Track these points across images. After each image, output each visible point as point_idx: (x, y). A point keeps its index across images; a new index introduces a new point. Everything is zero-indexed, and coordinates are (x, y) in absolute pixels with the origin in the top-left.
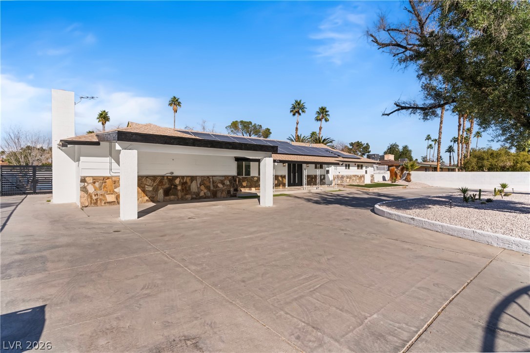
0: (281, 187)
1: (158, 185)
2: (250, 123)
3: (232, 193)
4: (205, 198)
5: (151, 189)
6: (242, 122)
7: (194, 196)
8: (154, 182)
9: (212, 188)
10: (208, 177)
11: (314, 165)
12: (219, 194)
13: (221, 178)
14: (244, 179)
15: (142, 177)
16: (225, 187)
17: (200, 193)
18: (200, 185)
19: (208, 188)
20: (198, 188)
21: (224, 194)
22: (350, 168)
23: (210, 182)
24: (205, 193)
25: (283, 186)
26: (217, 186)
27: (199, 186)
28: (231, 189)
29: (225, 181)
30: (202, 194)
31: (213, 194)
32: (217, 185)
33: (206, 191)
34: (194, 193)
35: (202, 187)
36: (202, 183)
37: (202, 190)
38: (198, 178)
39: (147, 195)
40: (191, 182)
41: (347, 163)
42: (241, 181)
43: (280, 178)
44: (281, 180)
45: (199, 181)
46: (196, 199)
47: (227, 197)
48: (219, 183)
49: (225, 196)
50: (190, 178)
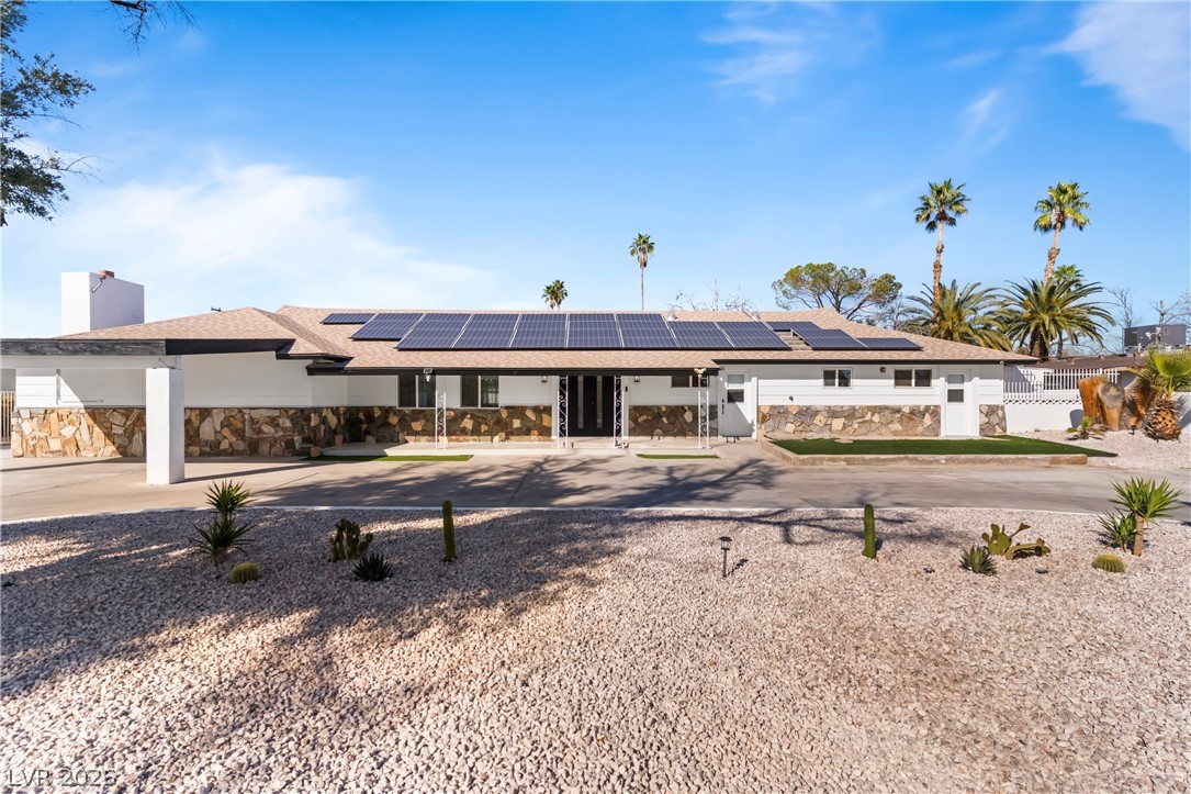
0: (533, 437)
1: (134, 424)
2: (831, 267)
3: (298, 446)
4: (231, 454)
5: (120, 431)
6: (810, 266)
7: (207, 449)
8: (127, 418)
9: (248, 433)
10: (240, 410)
11: (669, 378)
12: (265, 448)
13: (270, 413)
14: (416, 416)
15: (105, 409)
16: (281, 433)
17: (219, 443)
18: (222, 427)
19: (239, 433)
20: (216, 432)
21: (278, 448)
22: (853, 382)
23: (243, 422)
24: (231, 445)
25: (540, 434)
26: (260, 431)
27: (218, 428)
28: (296, 438)
29: (281, 420)
30: (224, 445)
31: (250, 446)
32: (260, 428)
33: (234, 439)
34: (207, 442)
35: (226, 432)
36: (225, 423)
37: (225, 438)
38: (215, 411)
39: (114, 443)
40: (202, 421)
41: (837, 368)
42: (409, 419)
43: (530, 415)
44: (534, 418)
45: (218, 418)
46: (209, 454)
47: (283, 456)
48: (267, 423)
49: (280, 453)
50: (198, 412)
